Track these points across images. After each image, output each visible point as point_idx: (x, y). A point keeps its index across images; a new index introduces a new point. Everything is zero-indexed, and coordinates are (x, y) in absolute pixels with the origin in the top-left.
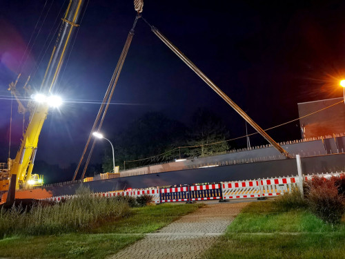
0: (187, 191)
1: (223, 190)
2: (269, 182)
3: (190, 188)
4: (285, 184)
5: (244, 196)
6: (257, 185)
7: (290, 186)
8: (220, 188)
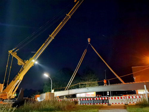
0: (93, 100)
1: (109, 100)
2: (129, 97)
3: (94, 99)
4: (136, 99)
5: (119, 103)
6: (124, 98)
7: (138, 99)
8: (108, 99)
